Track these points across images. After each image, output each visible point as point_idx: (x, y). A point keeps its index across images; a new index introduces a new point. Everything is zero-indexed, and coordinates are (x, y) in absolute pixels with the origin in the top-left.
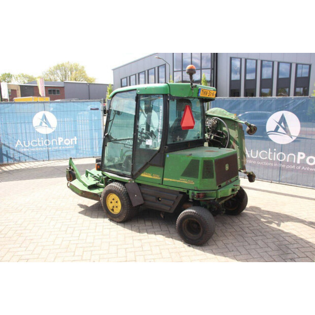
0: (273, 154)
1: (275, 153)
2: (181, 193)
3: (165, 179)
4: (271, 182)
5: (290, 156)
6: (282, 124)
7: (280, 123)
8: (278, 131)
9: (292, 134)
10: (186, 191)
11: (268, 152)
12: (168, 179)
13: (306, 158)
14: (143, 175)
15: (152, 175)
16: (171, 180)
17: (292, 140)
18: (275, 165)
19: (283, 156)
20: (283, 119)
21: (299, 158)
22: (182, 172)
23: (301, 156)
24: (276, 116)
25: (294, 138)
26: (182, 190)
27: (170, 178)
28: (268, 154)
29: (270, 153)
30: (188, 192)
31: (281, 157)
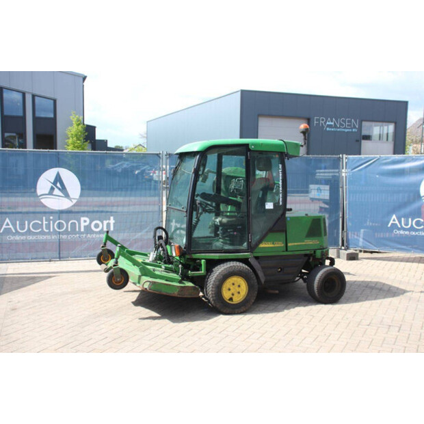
0: (49, 224)
1: (51, 222)
2: (306, 255)
3: (289, 245)
4: (50, 261)
5: (71, 223)
6: (58, 185)
7: (55, 183)
8: (54, 193)
9: (71, 197)
10: (313, 252)
11: (42, 221)
12: (293, 244)
13: (90, 223)
14: (261, 246)
15: (273, 244)
16: (296, 244)
17: (72, 204)
18: (53, 237)
19: (63, 223)
20: (58, 179)
21: (83, 225)
22: (305, 233)
23: (85, 221)
24: (50, 174)
25: (75, 201)
26: (308, 252)
27: (294, 242)
28: (42, 224)
29: (44, 223)
30: (315, 252)
31: (60, 226)
